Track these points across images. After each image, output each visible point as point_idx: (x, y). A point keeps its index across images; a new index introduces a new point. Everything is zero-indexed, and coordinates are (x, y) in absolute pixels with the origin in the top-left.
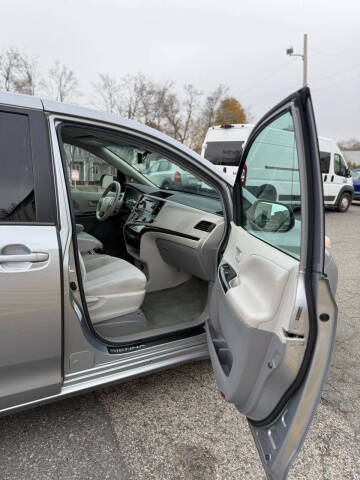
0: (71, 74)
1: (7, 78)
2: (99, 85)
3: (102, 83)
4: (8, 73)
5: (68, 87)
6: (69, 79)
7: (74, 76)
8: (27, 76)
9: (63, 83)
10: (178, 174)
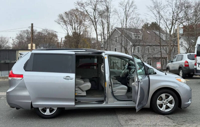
0: (133, 2)
1: (95, 10)
2: (151, 7)
3: (153, 6)
4: (95, 7)
5: (130, 11)
6: (131, 6)
7: (134, 4)
8: (106, 7)
9: (127, 9)
10: (187, 62)
